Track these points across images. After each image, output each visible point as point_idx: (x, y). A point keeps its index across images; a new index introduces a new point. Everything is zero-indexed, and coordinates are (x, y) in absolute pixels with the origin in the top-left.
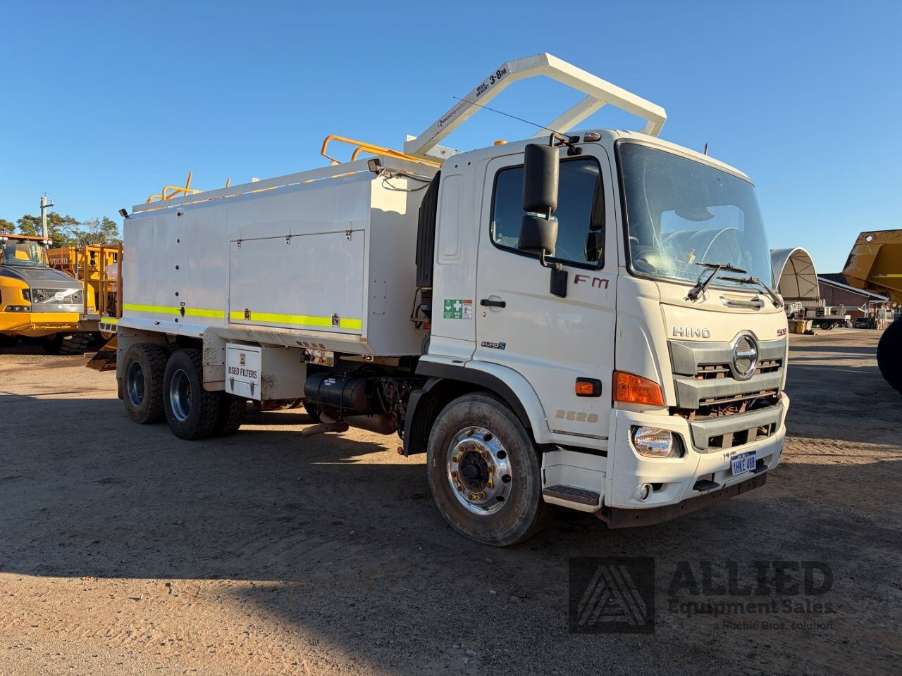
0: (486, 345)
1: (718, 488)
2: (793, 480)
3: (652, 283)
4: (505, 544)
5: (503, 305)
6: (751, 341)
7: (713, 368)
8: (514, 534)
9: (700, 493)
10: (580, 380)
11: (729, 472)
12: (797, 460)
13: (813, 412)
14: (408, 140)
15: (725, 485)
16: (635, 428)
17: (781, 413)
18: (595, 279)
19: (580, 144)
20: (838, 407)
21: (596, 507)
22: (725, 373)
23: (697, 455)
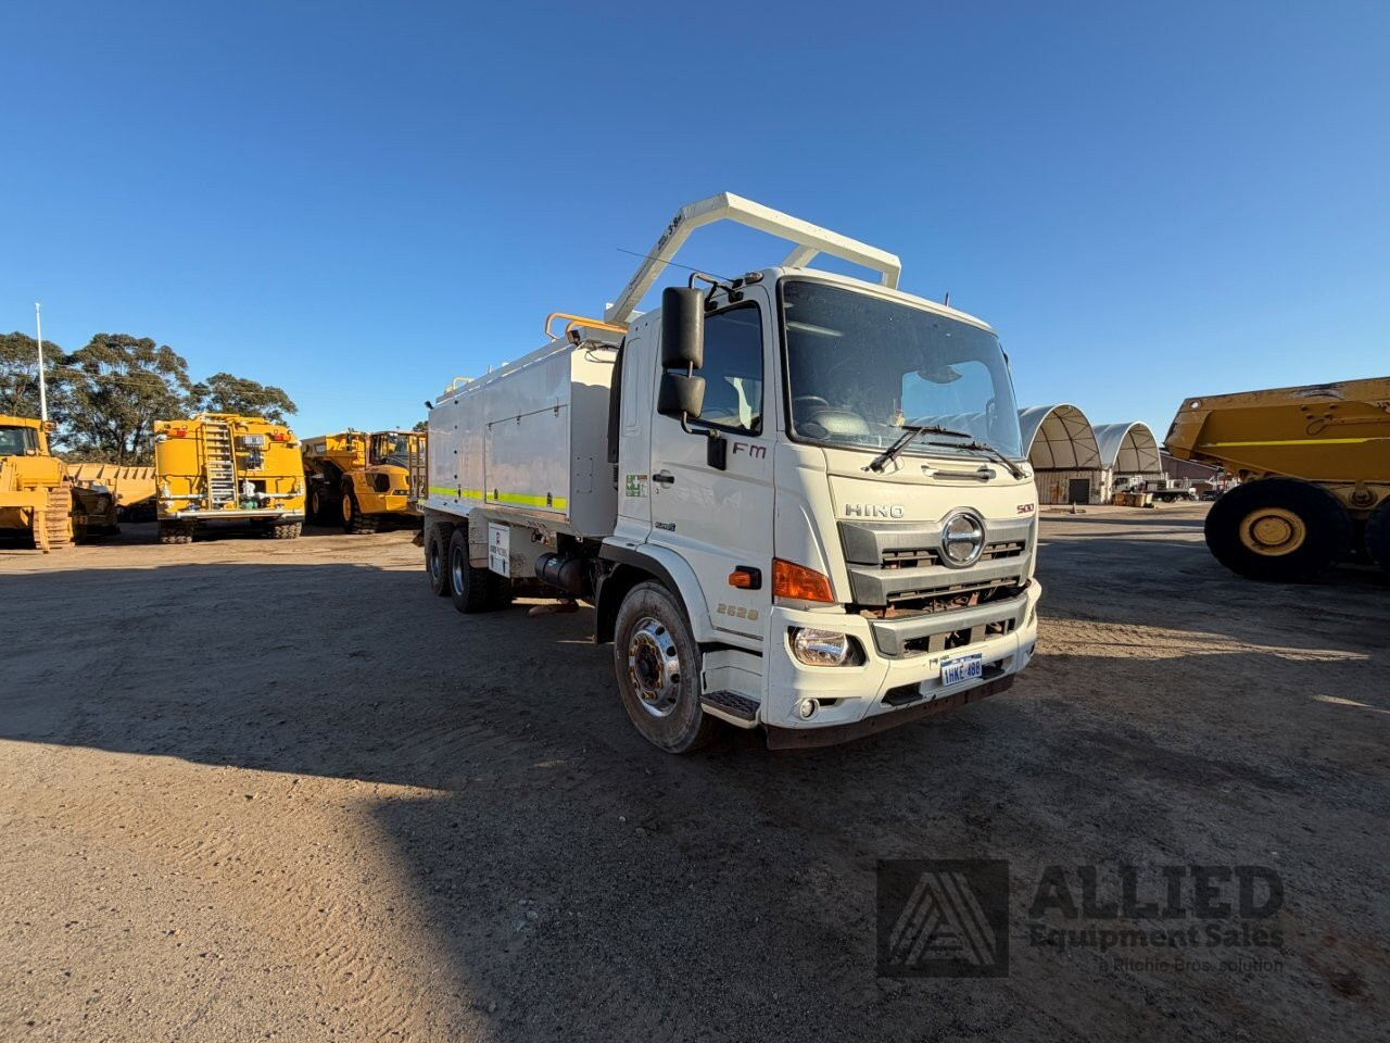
0: (660, 526)
1: (923, 701)
2: (1069, 676)
3: (819, 450)
4: (676, 751)
5: (671, 480)
6: (974, 520)
7: (912, 554)
8: (683, 742)
9: (894, 708)
10: (740, 569)
11: (938, 681)
12: (1082, 651)
13: (1124, 591)
14: (608, 308)
15: (934, 696)
16: (793, 631)
17: (1024, 607)
18: (753, 447)
19: (744, 288)
20: (1154, 586)
21: (752, 723)
22: (932, 560)
23: (885, 662)
